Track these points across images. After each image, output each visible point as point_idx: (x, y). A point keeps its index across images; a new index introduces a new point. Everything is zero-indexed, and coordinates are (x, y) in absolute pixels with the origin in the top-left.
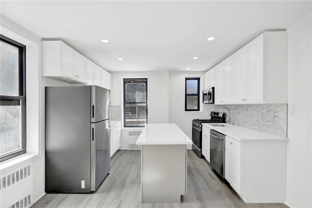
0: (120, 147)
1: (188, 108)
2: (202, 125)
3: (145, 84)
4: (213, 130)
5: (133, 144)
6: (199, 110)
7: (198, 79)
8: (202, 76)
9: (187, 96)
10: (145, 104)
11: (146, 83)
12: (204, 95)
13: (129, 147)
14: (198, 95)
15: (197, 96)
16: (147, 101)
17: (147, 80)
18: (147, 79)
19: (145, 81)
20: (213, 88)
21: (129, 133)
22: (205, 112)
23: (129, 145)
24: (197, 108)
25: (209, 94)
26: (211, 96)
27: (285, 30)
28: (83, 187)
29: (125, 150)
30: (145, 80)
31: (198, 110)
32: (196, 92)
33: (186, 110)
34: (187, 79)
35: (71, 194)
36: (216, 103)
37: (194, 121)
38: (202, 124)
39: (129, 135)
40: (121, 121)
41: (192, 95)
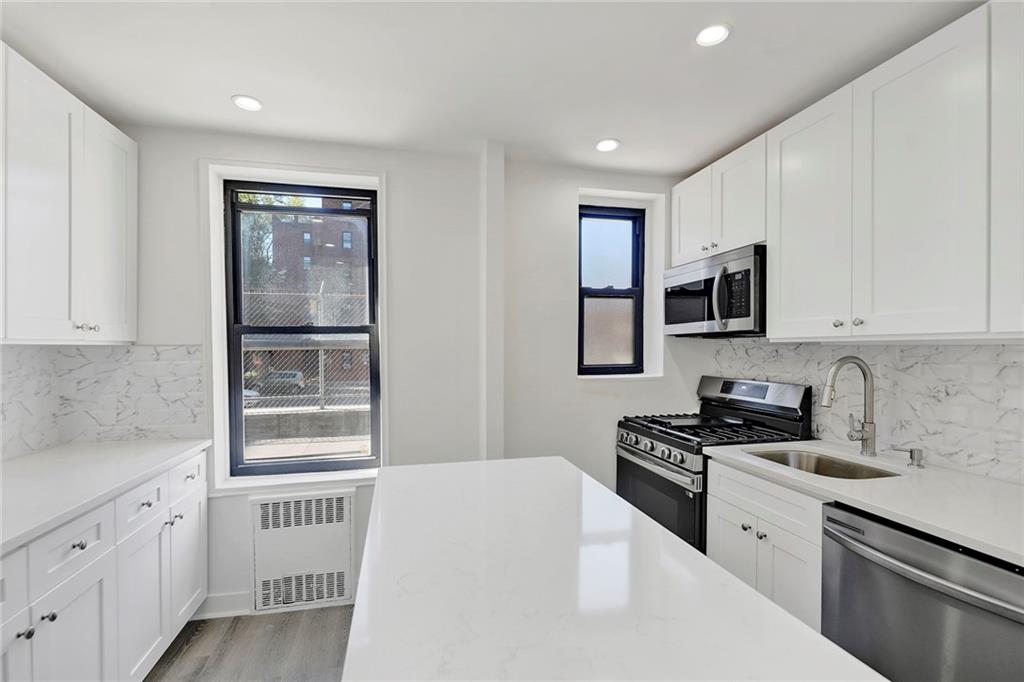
0: (202, 607)
1: (587, 362)
2: (706, 458)
4: (838, 505)
5: (287, 580)
6: (642, 371)
7: (637, 217)
8: (661, 198)
9: (587, 301)
10: (365, 337)
11: (371, 215)
12: (676, 293)
13: (266, 599)
14: (636, 293)
16: (373, 317)
17: (374, 202)
18: (372, 194)
20: (760, 251)
21: (259, 512)
23: (266, 584)
24: (629, 360)
29: (237, 619)
30: (366, 205)
31: (637, 367)
36: (774, 332)
37: (625, 424)
38: (706, 450)
39: (265, 526)
40: (207, 443)
41: (609, 293)
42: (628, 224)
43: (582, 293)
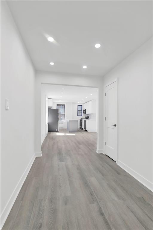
7: (82, 106)
11: (65, 106)
12: (83, 111)
14: (82, 111)
16: (65, 112)
19: (64, 105)
20: (85, 109)
22: (84, 116)
26: (85, 111)
28: (56, 130)
31: (82, 116)
32: (81, 110)
33: (78, 116)
34: (78, 105)
35: (54, 132)
36: (86, 114)
43: (78, 111)
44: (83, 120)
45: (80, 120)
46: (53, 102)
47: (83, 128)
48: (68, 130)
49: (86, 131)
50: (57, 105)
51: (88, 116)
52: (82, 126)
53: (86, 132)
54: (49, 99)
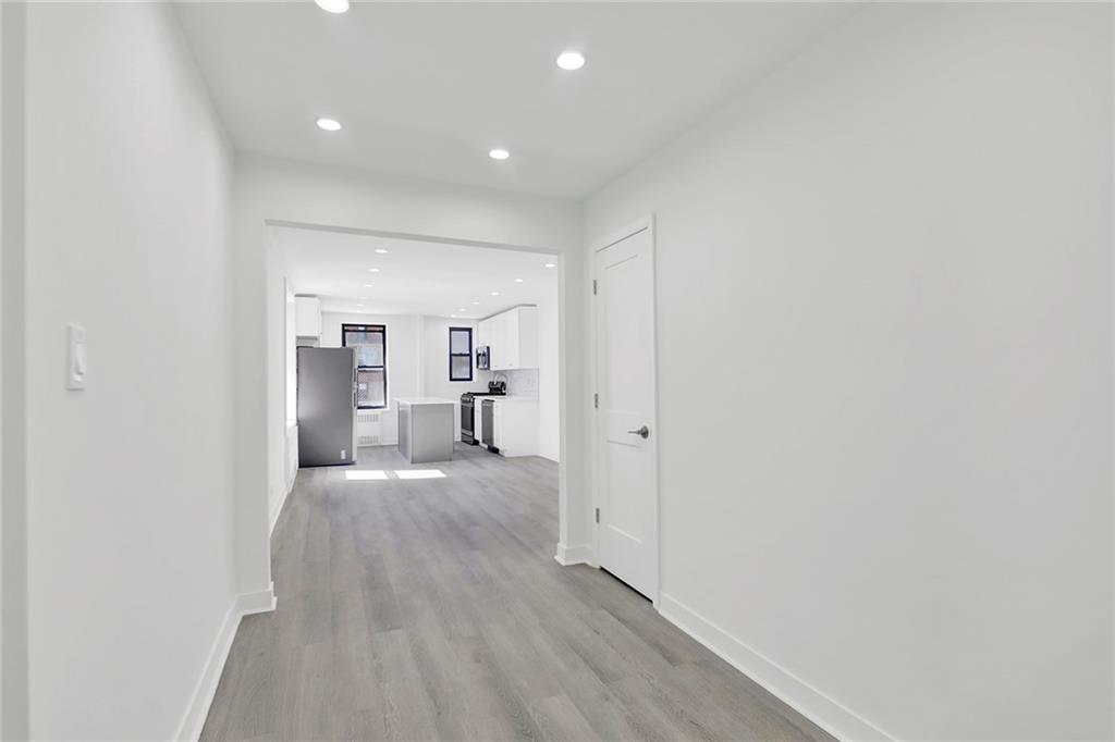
1: (454, 377)
3: (381, 334)
4: (485, 400)
7: (470, 330)
8: (477, 325)
9: (453, 357)
10: (382, 369)
11: (384, 332)
12: (479, 355)
14: (470, 355)
15: (468, 358)
16: (385, 363)
17: (385, 329)
18: (384, 327)
19: (382, 329)
20: (488, 348)
22: (480, 383)
24: (468, 377)
25: (484, 355)
26: (486, 356)
27: (535, 305)
28: (343, 457)
31: (471, 379)
32: (467, 352)
33: (451, 379)
34: (451, 329)
35: (330, 468)
36: (491, 369)
37: (464, 395)
38: (474, 397)
41: (461, 355)
42: (467, 333)
43: (451, 355)
44: (478, 401)
45: (463, 402)
46: (322, 313)
47: (478, 436)
48: (405, 454)
49: (495, 451)
50: (344, 325)
51: (502, 379)
52: (473, 430)
53: (493, 457)
54: (297, 295)
